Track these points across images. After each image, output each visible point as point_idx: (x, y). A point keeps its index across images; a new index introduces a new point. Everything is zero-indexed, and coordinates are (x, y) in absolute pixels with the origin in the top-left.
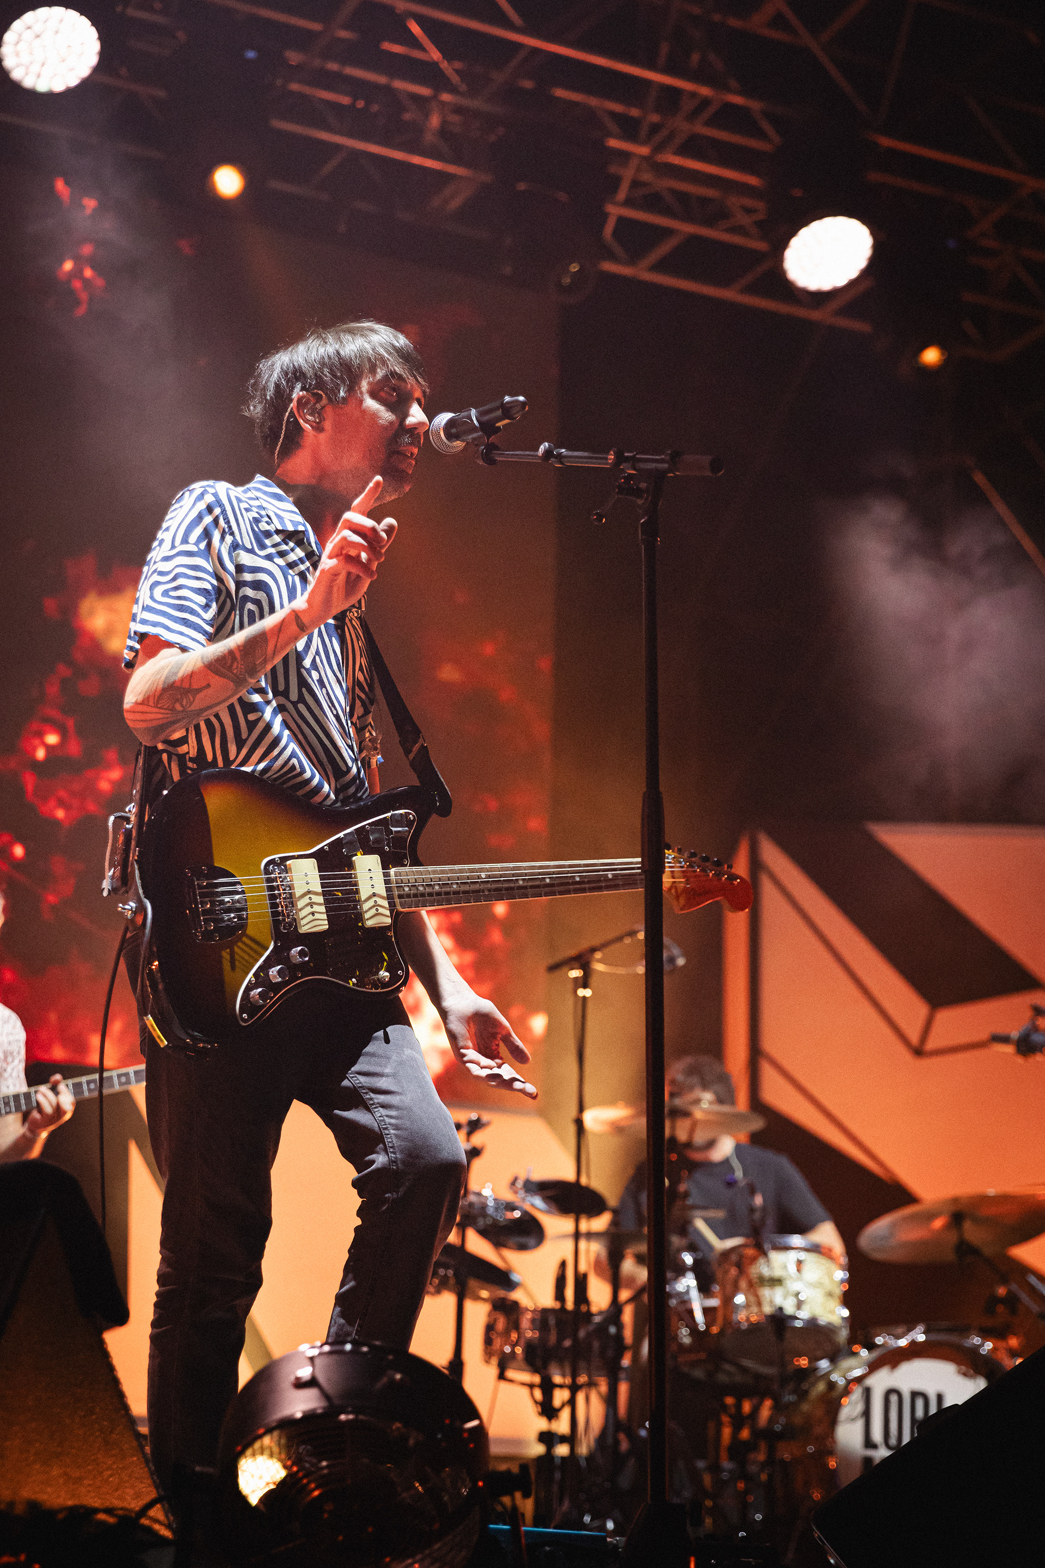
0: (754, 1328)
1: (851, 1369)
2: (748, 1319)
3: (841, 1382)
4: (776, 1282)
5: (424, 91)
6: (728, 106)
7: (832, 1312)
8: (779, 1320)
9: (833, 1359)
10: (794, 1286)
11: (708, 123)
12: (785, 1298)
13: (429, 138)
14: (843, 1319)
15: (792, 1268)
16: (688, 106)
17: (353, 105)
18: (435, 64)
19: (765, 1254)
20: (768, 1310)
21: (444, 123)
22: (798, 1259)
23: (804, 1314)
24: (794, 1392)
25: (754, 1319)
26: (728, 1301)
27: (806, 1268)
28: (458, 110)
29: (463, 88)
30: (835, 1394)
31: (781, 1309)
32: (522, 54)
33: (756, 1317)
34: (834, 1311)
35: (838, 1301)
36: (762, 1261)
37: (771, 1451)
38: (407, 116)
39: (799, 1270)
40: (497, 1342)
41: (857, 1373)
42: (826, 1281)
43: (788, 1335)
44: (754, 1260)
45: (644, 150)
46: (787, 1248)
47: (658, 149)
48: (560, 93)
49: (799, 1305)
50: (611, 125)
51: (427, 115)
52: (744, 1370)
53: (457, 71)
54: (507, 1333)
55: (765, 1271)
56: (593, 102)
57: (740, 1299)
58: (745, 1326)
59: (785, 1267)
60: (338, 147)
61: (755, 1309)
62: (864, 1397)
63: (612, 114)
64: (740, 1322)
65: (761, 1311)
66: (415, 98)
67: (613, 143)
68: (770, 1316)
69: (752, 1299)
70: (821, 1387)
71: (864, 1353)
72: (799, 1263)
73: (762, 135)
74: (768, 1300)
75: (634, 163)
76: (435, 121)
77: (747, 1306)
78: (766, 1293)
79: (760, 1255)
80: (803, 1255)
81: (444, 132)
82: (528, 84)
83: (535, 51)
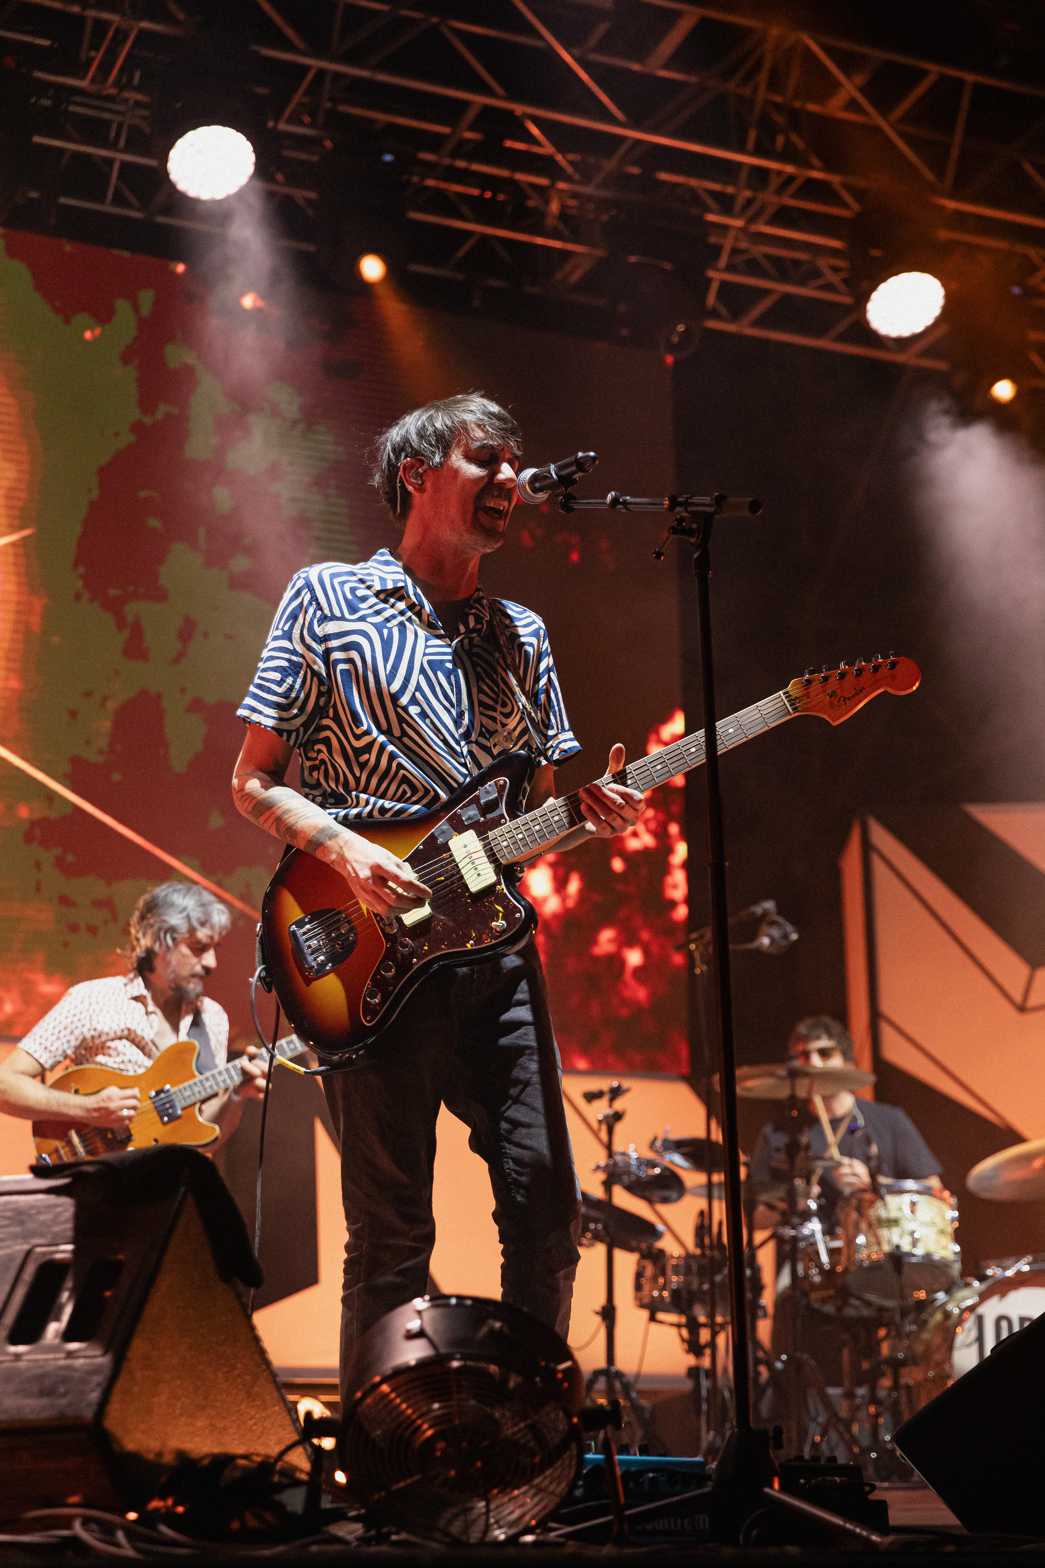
0: (875, 1266)
1: (965, 1299)
3: (956, 1311)
4: (893, 1223)
5: (543, 181)
6: (810, 181)
7: (945, 1248)
8: (897, 1258)
9: (948, 1291)
10: (909, 1226)
11: (794, 196)
12: (901, 1237)
13: (550, 221)
14: (956, 1253)
15: (907, 1209)
16: (775, 183)
17: (482, 195)
18: (550, 157)
19: (882, 1198)
20: (886, 1248)
21: (563, 207)
22: (911, 1201)
23: (919, 1251)
24: (914, 1322)
25: (874, 1257)
26: (850, 1242)
27: (919, 1209)
28: (574, 196)
29: (577, 177)
30: (951, 1322)
31: (898, 1247)
32: (625, 145)
33: (876, 1256)
34: (947, 1248)
35: (950, 1237)
36: (879, 1204)
37: (896, 1377)
38: (530, 204)
39: (913, 1212)
40: (646, 1288)
41: (969, 1302)
42: (938, 1220)
43: (906, 1270)
44: (872, 1203)
45: (739, 223)
46: (901, 1192)
47: (751, 220)
48: (664, 176)
49: (915, 1243)
50: (710, 202)
51: (547, 203)
52: (868, 1304)
53: (571, 163)
54: (655, 1278)
55: (883, 1213)
56: (693, 182)
57: (861, 1240)
58: (866, 1264)
59: (901, 1209)
60: (469, 234)
61: (875, 1248)
62: (977, 1324)
63: (712, 193)
64: (862, 1261)
65: (881, 1250)
66: (535, 187)
67: (711, 217)
68: (888, 1254)
69: (872, 1239)
70: (939, 1316)
71: (976, 1284)
72: (913, 1204)
73: (843, 204)
74: (886, 1239)
75: (732, 234)
76: (555, 207)
77: (868, 1245)
78: (884, 1233)
79: (877, 1199)
80: (916, 1198)
81: (564, 216)
82: (635, 170)
83: (638, 142)
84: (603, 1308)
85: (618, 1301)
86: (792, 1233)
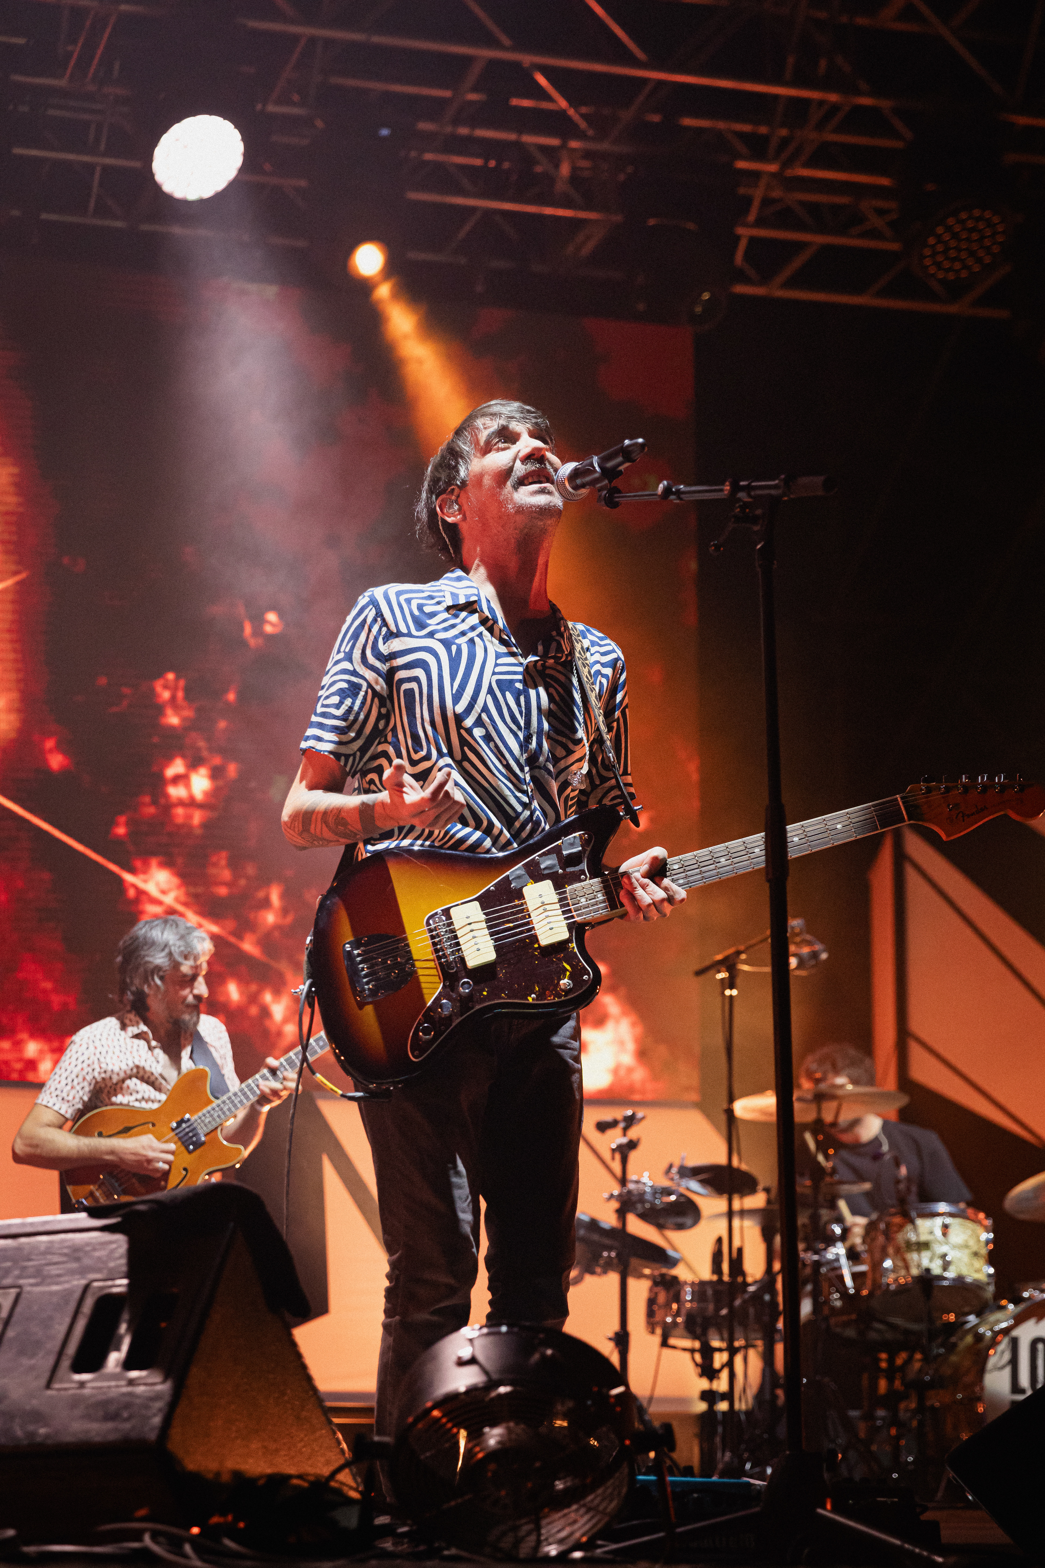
0: (903, 1290)
1: (998, 1322)
2: (896, 1280)
3: (988, 1334)
4: (924, 1246)
5: (554, 142)
6: (858, 109)
8: (927, 1281)
9: (978, 1315)
11: (839, 127)
13: (561, 187)
16: (816, 116)
17: (486, 165)
18: (563, 113)
19: (912, 1222)
20: (915, 1272)
21: (574, 169)
24: (942, 1345)
25: (902, 1281)
26: (876, 1266)
27: (952, 1232)
28: (587, 155)
30: (983, 1345)
32: (647, 90)
33: (903, 1280)
35: (984, 1259)
36: (909, 1227)
37: (921, 1400)
38: (539, 169)
40: (659, 1313)
41: (1003, 1325)
43: (935, 1291)
44: (901, 1227)
45: (773, 167)
47: (787, 163)
48: (688, 121)
49: (946, 1266)
50: (741, 147)
51: (557, 166)
52: (893, 1327)
53: (584, 116)
54: (668, 1305)
55: (913, 1237)
56: (722, 126)
57: (888, 1264)
60: (472, 210)
61: (903, 1272)
62: (1011, 1346)
63: (742, 136)
64: (889, 1284)
66: (545, 149)
67: (741, 164)
68: (917, 1277)
69: (900, 1263)
70: (969, 1339)
71: (1011, 1307)
73: (894, 134)
74: (916, 1264)
75: (764, 182)
76: (565, 170)
77: (895, 1270)
78: (913, 1257)
79: (906, 1223)
80: (948, 1220)
81: (575, 179)
82: (656, 118)
83: (661, 83)
84: (617, 1334)
85: (631, 1327)
86: (816, 1257)
